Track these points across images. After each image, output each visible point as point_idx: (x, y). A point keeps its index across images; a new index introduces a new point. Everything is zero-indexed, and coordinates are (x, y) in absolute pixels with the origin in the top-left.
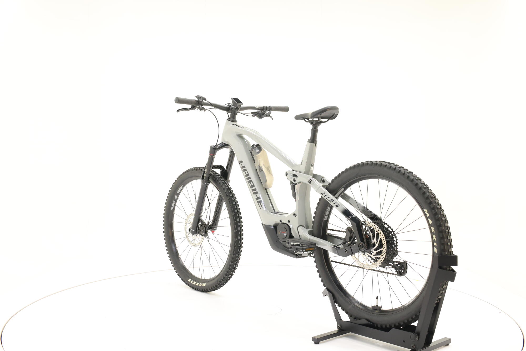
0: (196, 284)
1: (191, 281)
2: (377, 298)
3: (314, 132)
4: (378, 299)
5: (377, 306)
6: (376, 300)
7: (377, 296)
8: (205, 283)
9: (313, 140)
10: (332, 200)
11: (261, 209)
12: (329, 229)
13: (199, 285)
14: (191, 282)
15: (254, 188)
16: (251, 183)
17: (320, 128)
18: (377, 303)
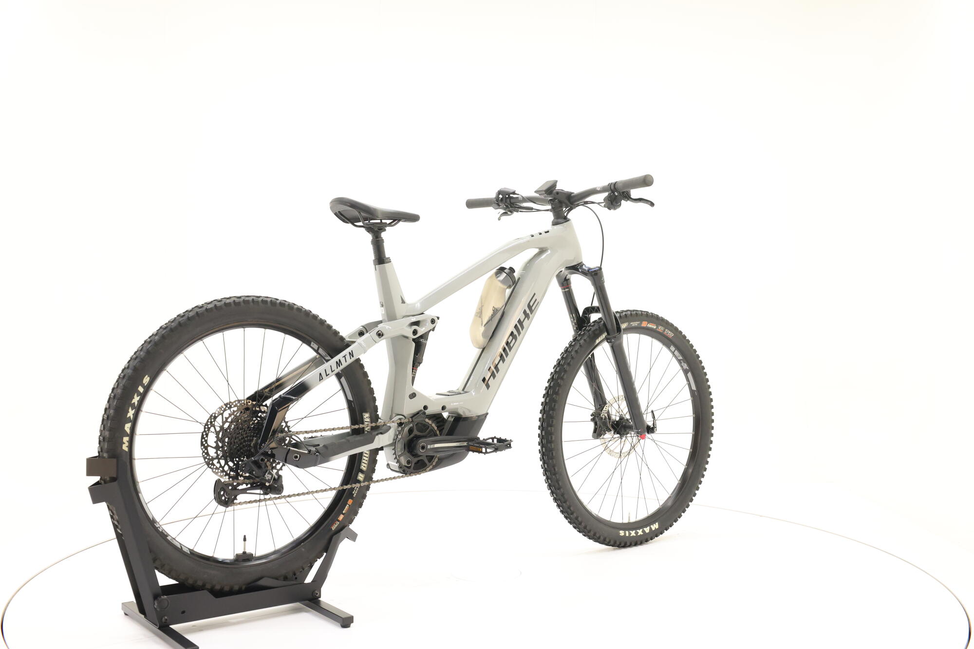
2: (245, 540)
6: (243, 542)
18: (245, 549)
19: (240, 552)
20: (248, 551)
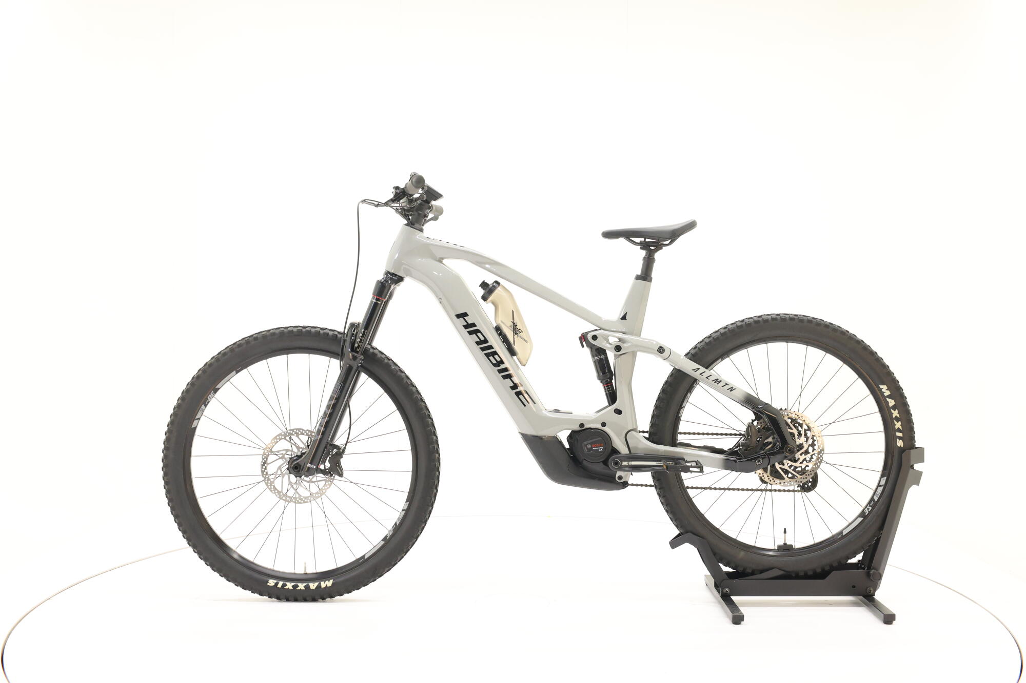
2: (785, 532)
3: (648, 263)
4: (786, 534)
5: (785, 544)
6: (784, 534)
7: (785, 529)
8: (331, 579)
9: (646, 275)
10: (717, 379)
11: (525, 406)
12: (680, 433)
13: (308, 586)
15: (502, 367)
16: (496, 357)
17: (658, 256)
18: (785, 540)
19: (782, 543)
20: (788, 543)
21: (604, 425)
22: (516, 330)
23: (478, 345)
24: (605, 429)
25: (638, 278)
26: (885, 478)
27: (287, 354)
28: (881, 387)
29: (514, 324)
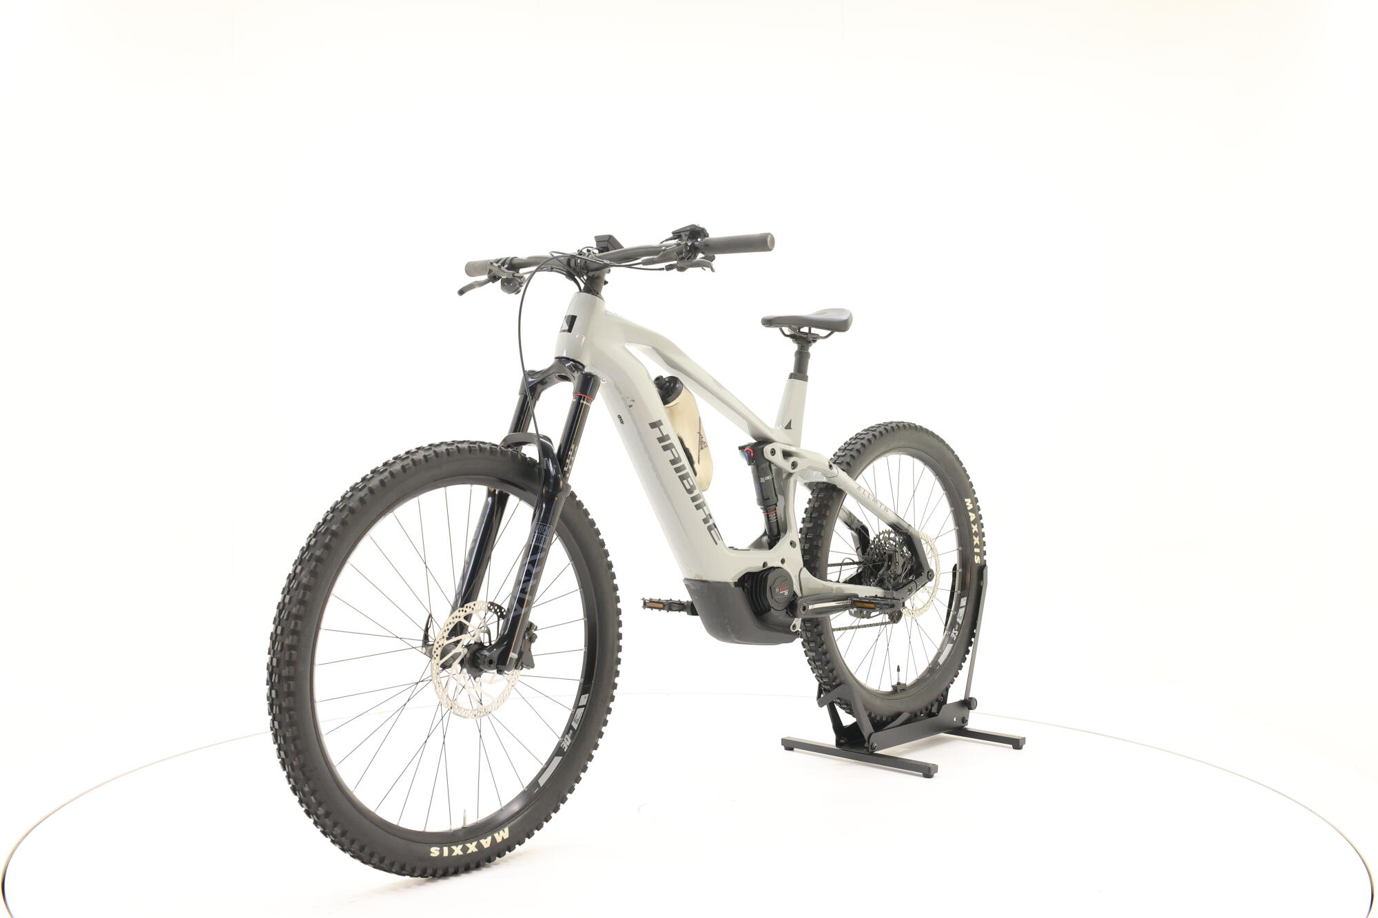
0: (465, 849)
1: (441, 851)
3: (802, 359)
5: (899, 684)
7: (898, 666)
8: (505, 827)
9: (800, 372)
13: (479, 846)
14: (446, 853)
15: (695, 493)
17: (813, 349)
21: (783, 561)
22: (702, 444)
23: (672, 465)
24: (785, 566)
25: (792, 376)
26: (966, 598)
27: (445, 486)
28: (966, 500)
29: (700, 435)
